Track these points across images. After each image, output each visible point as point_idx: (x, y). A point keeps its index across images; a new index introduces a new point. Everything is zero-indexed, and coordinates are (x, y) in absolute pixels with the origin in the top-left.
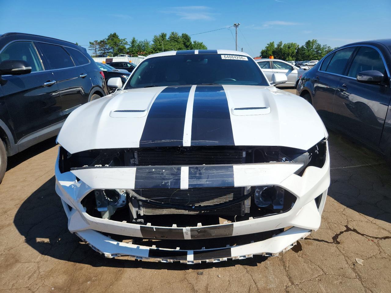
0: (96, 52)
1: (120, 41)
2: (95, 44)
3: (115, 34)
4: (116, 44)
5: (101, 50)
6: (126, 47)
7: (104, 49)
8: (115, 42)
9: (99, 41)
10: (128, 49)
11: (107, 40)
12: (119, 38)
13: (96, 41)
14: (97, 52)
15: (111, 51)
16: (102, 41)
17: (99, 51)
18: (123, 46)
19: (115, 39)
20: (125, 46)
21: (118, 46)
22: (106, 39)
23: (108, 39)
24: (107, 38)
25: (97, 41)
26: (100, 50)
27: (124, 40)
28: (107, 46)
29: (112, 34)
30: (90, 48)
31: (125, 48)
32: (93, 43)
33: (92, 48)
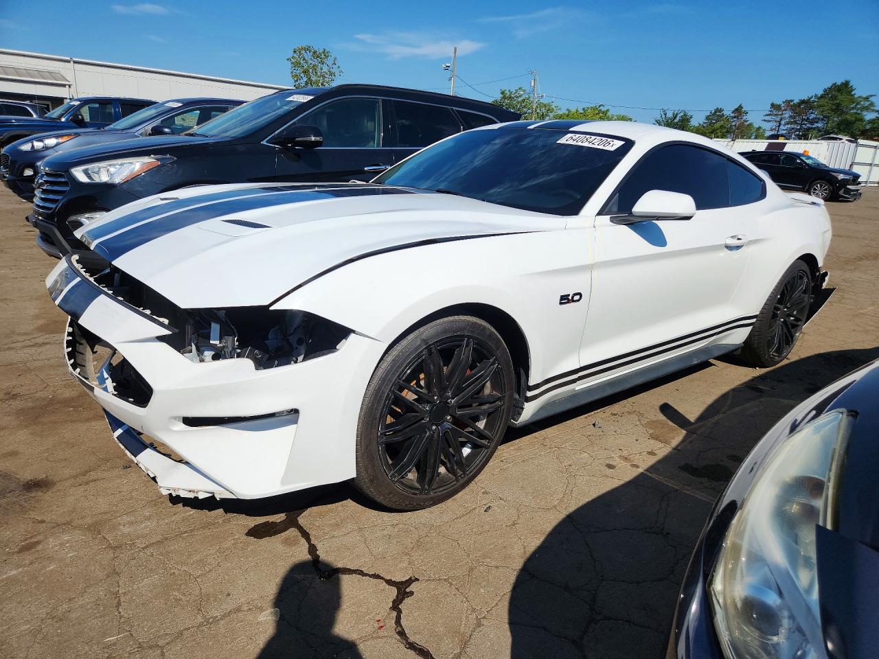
0: (779, 126)
1: (853, 102)
2: (783, 108)
3: (846, 84)
4: (838, 109)
5: (795, 122)
6: (865, 117)
7: (803, 120)
8: (838, 105)
9: (796, 101)
10: (871, 121)
11: (819, 98)
12: (853, 93)
13: (788, 102)
14: (782, 127)
15: (820, 125)
16: (803, 102)
17: (788, 124)
18: (856, 113)
19: (840, 97)
20: (864, 113)
21: (843, 113)
22: (816, 96)
23: (822, 97)
24: (820, 93)
25: (792, 101)
26: (791, 123)
27: (867, 99)
28: (812, 113)
29: (839, 83)
30: (768, 118)
31: (862, 120)
32: (780, 105)
33: (773, 117)
